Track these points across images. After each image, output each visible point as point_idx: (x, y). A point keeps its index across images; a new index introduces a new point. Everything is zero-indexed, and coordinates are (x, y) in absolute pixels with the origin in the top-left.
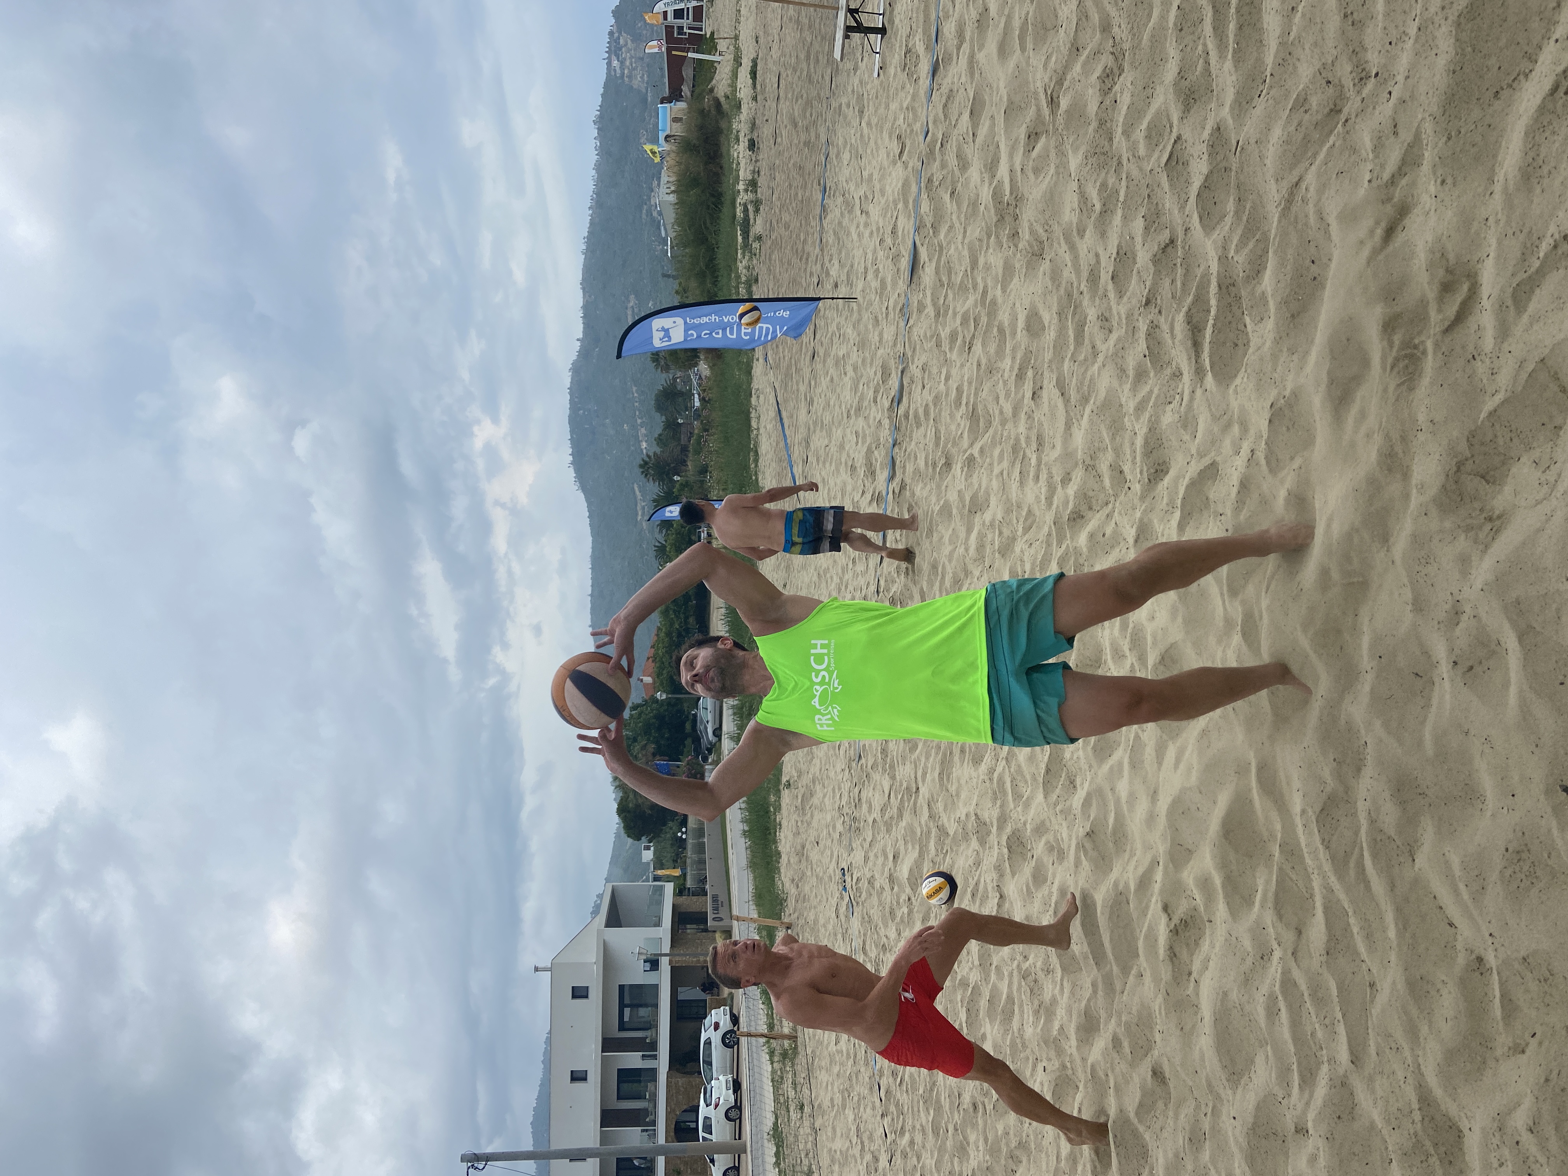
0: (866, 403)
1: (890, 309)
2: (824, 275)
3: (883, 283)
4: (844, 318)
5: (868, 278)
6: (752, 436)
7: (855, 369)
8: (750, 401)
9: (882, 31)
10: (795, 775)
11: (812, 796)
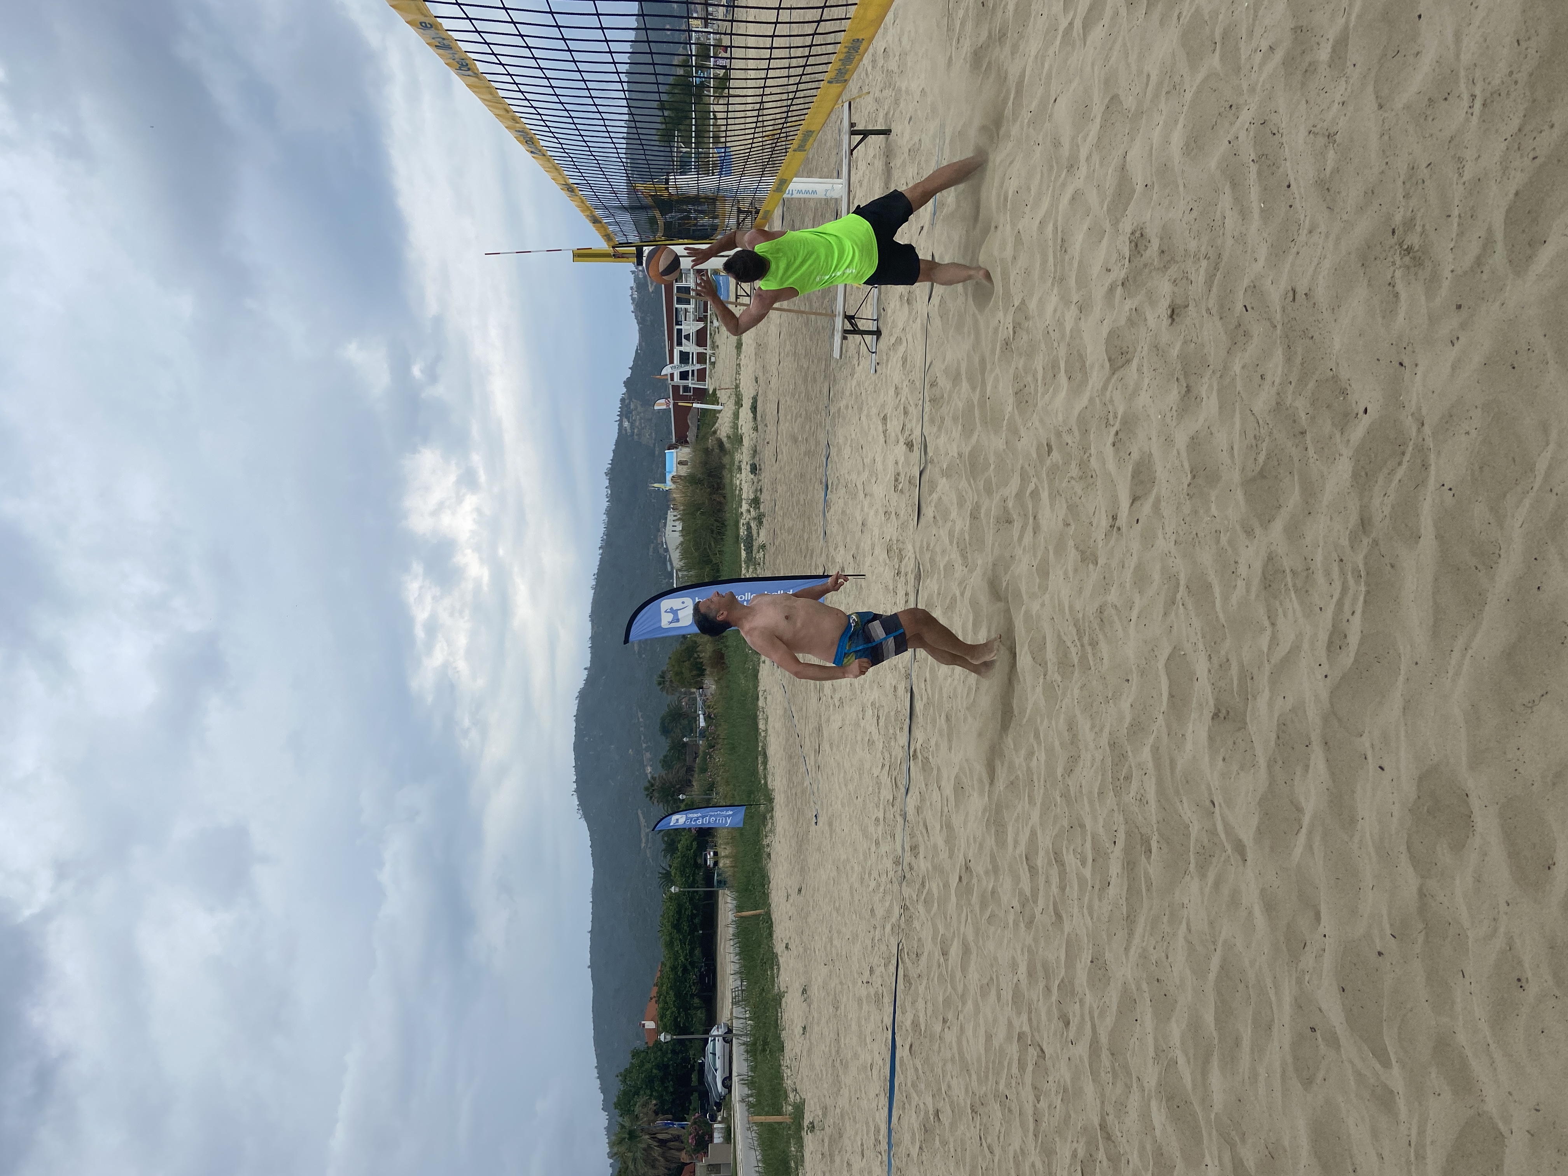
2: (829, 564)
6: (760, 739)
8: (757, 705)
9: (878, 333)
10: (820, 1113)
11: (841, 1135)
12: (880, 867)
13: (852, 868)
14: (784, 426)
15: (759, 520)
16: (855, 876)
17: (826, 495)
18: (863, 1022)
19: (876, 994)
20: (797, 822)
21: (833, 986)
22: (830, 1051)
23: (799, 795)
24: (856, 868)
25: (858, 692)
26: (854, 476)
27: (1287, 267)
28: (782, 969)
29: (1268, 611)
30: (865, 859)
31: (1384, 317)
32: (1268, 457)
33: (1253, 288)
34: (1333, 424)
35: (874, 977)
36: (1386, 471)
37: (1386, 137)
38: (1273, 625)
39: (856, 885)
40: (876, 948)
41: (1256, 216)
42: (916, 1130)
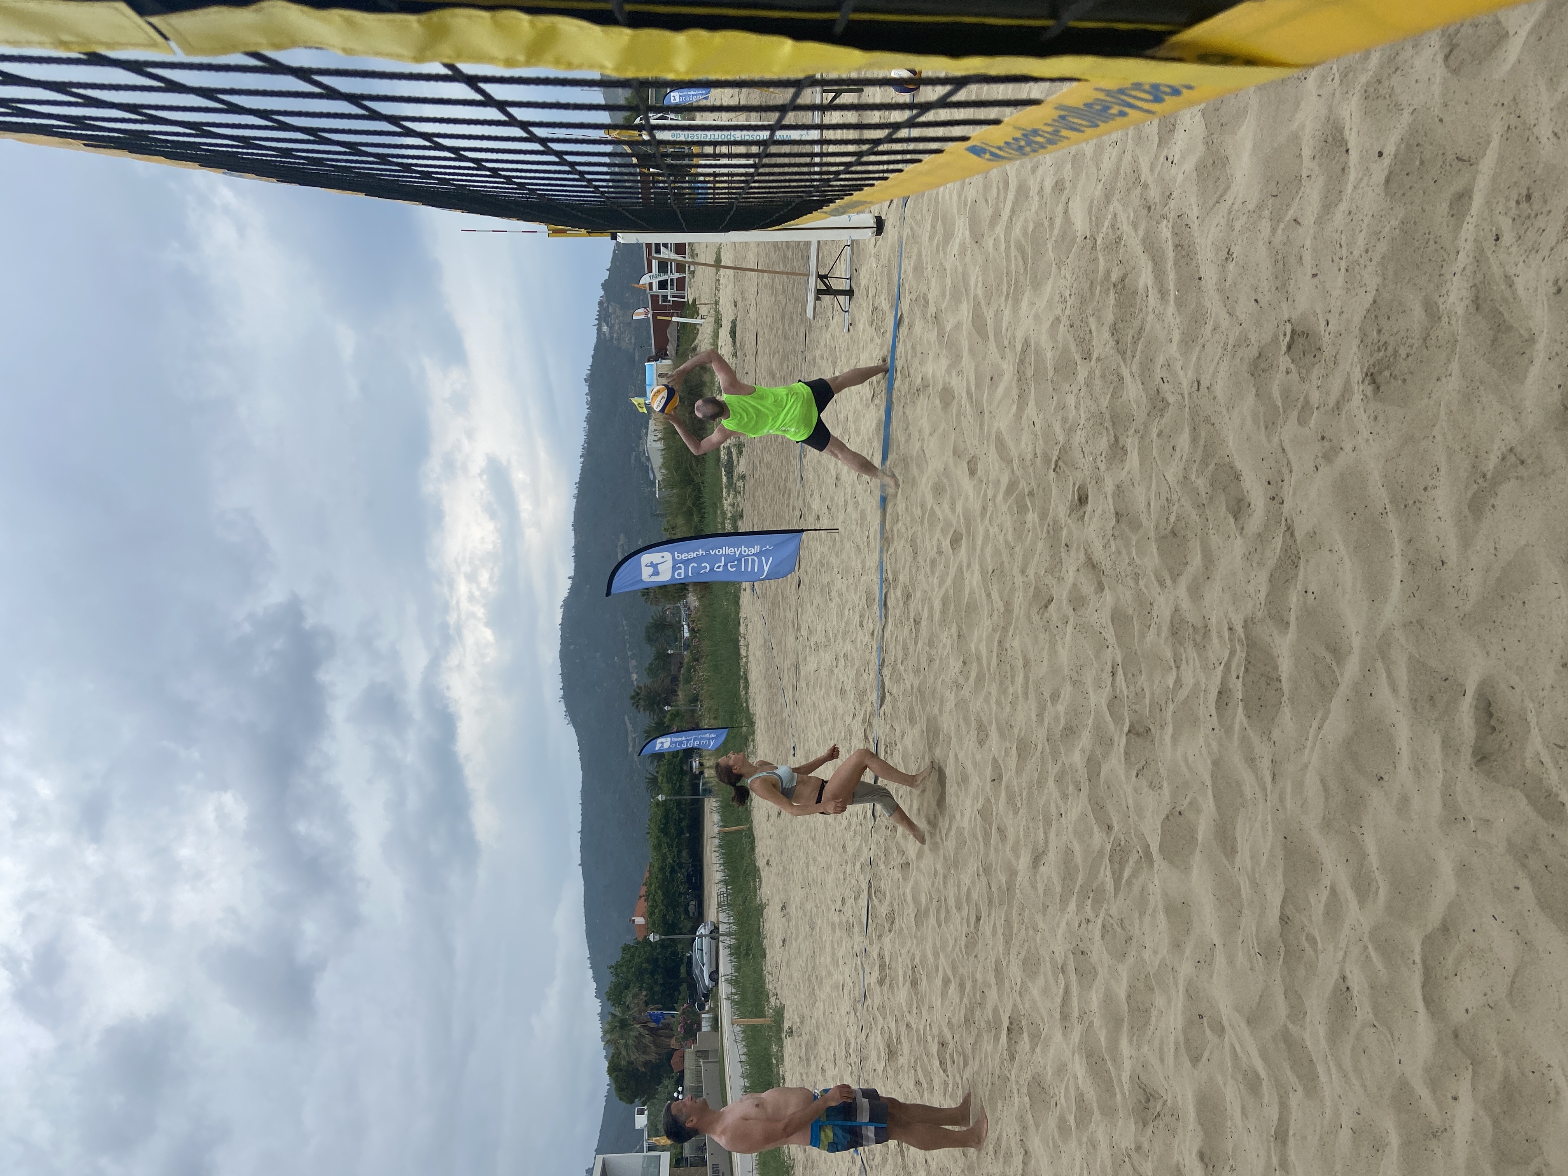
0: (852, 628)
1: (871, 537)
2: (806, 509)
3: (863, 514)
4: (827, 548)
5: (848, 510)
6: (742, 664)
7: (840, 595)
8: (739, 630)
9: (850, 293)
10: (798, 1021)
11: (816, 1044)
14: (763, 359)
18: (836, 946)
19: (847, 922)
20: (777, 749)
21: (809, 908)
22: (807, 966)
23: (778, 724)
25: (832, 640)
27: (1194, 358)
28: (764, 882)
29: (1175, 655)
31: (1266, 428)
32: (1178, 519)
33: (1168, 365)
35: (846, 906)
38: (1178, 667)
40: (847, 881)
41: (1172, 302)
42: (882, 1049)
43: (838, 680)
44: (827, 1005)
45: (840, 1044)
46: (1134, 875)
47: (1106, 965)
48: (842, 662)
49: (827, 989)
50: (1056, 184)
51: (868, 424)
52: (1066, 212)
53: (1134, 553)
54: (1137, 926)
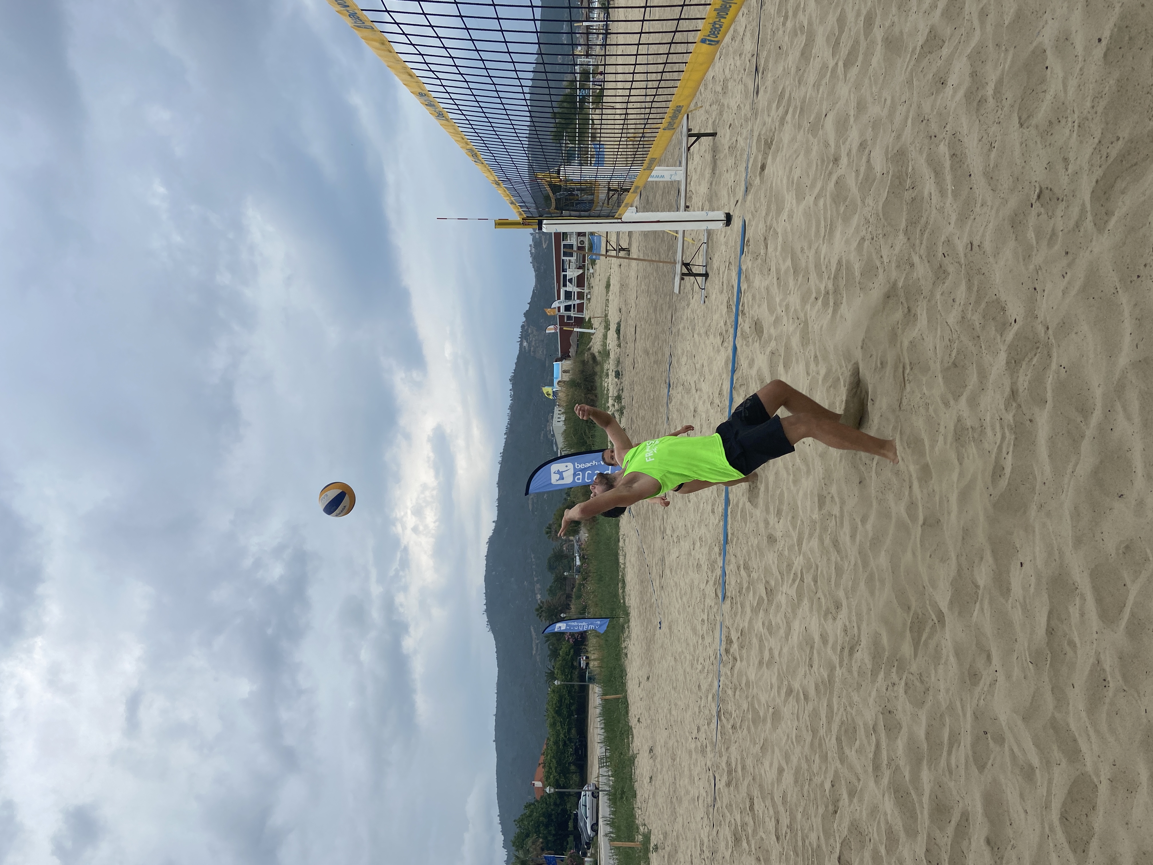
6: (621, 569)
8: (618, 545)
9: (706, 275)
10: (661, 836)
11: (676, 851)
12: (704, 654)
13: (685, 657)
14: (640, 344)
15: (621, 411)
16: (687, 662)
17: (669, 391)
18: (692, 768)
19: (702, 745)
20: (647, 628)
21: (671, 744)
22: (669, 792)
23: (648, 608)
24: (688, 657)
25: (690, 531)
26: (689, 377)
27: (968, 228)
28: (635, 737)
29: (958, 455)
30: (694, 651)
31: (1024, 260)
32: (958, 353)
33: (948, 241)
34: (996, 330)
35: (700, 733)
36: (1027, 359)
37: (1024, 145)
38: (961, 464)
39: (688, 669)
40: (702, 713)
41: (950, 195)
42: (729, 839)
43: (695, 559)
44: (685, 817)
45: (695, 847)
46: (930, 637)
47: (909, 714)
48: (698, 544)
49: (685, 804)
50: (861, 144)
51: (719, 363)
52: (868, 161)
53: (925, 389)
54: (933, 675)
